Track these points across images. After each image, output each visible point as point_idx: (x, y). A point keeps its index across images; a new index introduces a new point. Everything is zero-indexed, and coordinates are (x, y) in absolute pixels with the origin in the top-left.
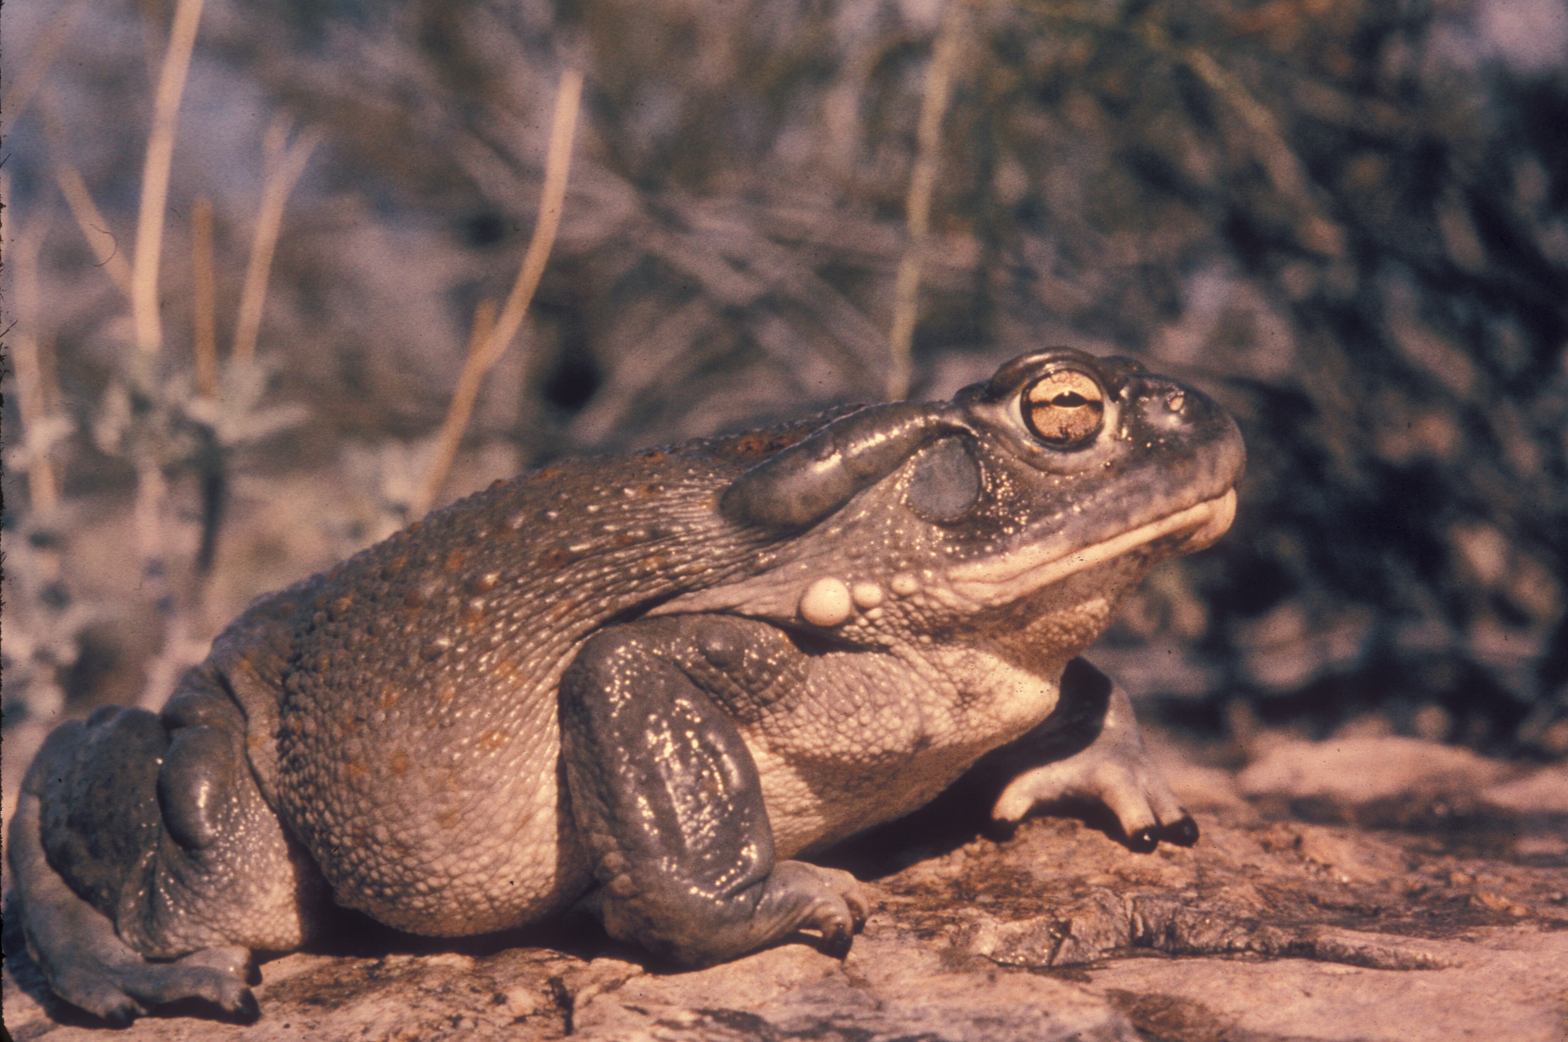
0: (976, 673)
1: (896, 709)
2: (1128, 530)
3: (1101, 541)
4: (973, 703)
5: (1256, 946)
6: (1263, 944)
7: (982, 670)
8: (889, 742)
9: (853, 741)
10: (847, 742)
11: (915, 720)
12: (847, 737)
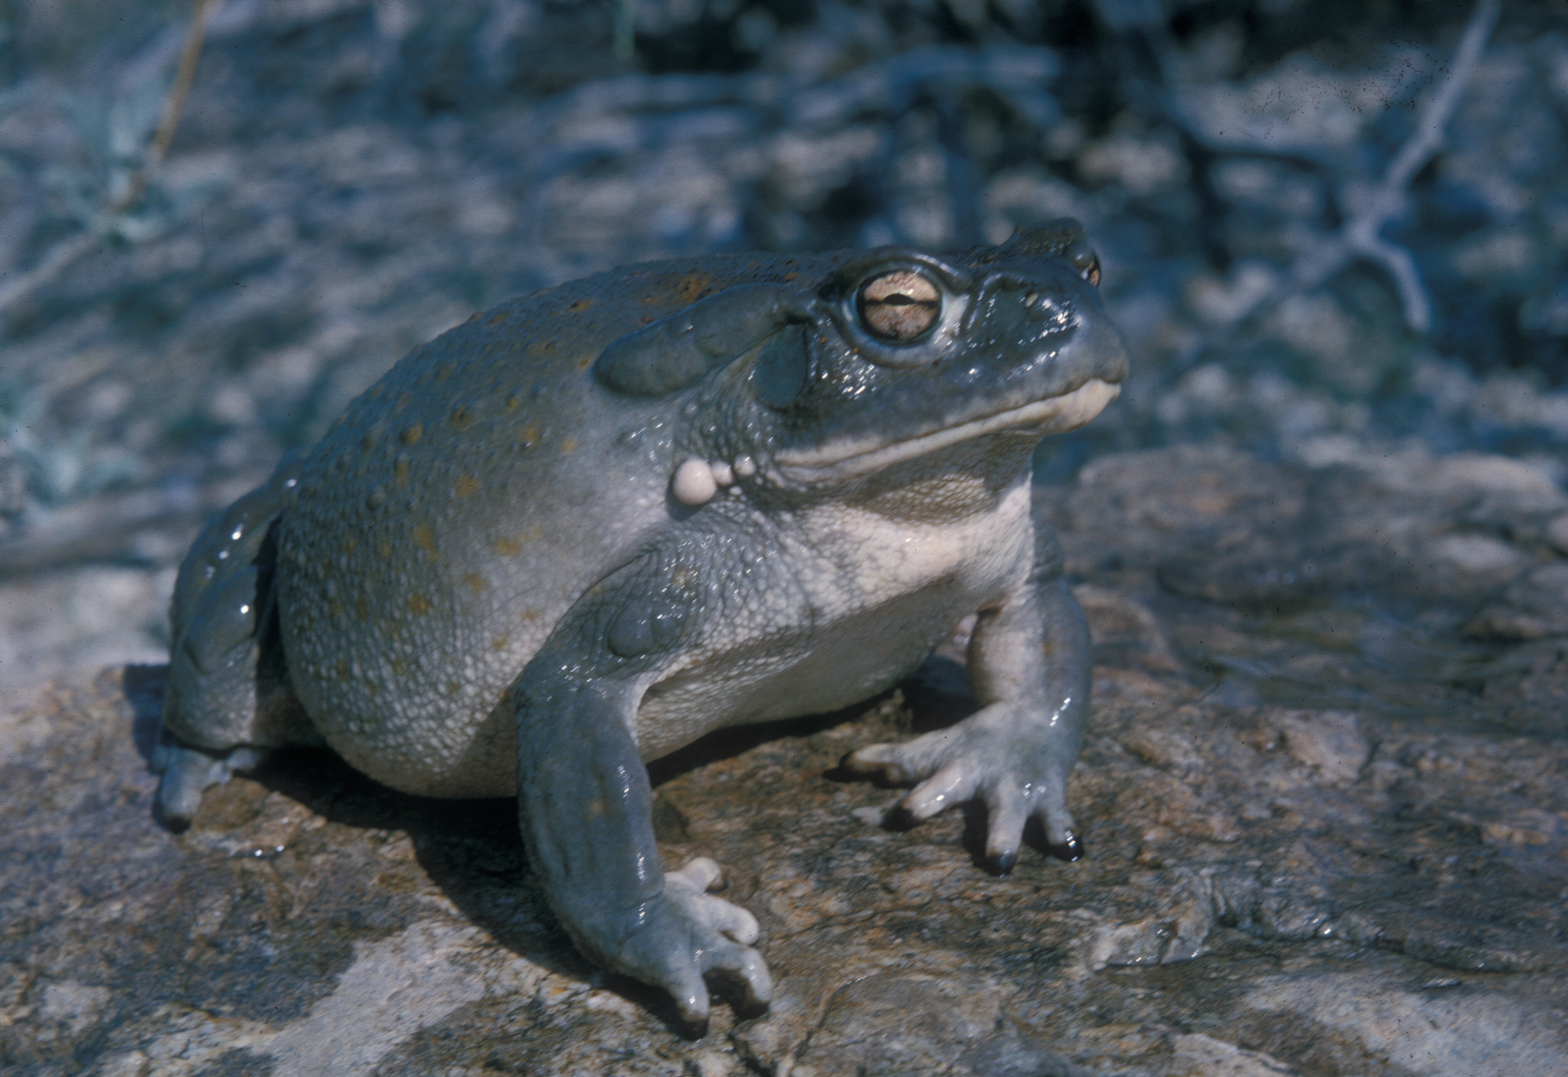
0: (847, 546)
1: (778, 591)
2: (943, 428)
3: (919, 438)
4: (858, 571)
5: (1343, 935)
6: (1348, 932)
7: (854, 543)
8: (781, 621)
9: (751, 629)
10: (746, 631)
11: (799, 598)
12: (744, 627)
